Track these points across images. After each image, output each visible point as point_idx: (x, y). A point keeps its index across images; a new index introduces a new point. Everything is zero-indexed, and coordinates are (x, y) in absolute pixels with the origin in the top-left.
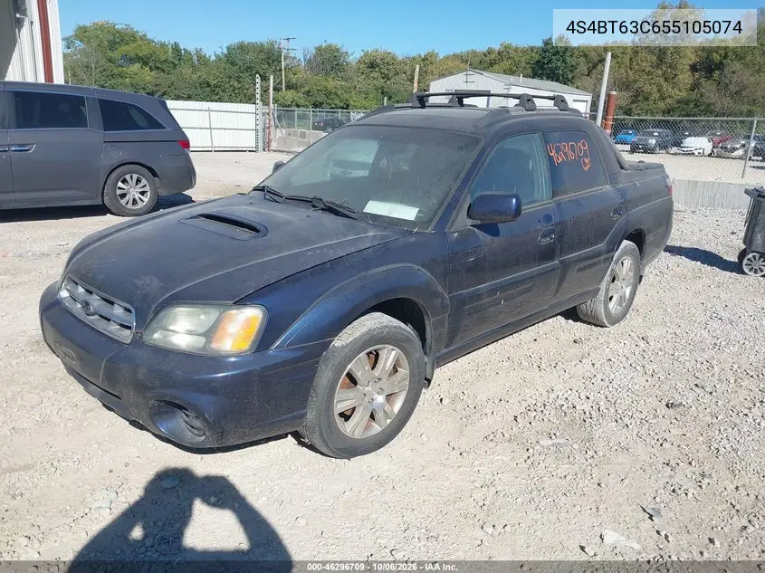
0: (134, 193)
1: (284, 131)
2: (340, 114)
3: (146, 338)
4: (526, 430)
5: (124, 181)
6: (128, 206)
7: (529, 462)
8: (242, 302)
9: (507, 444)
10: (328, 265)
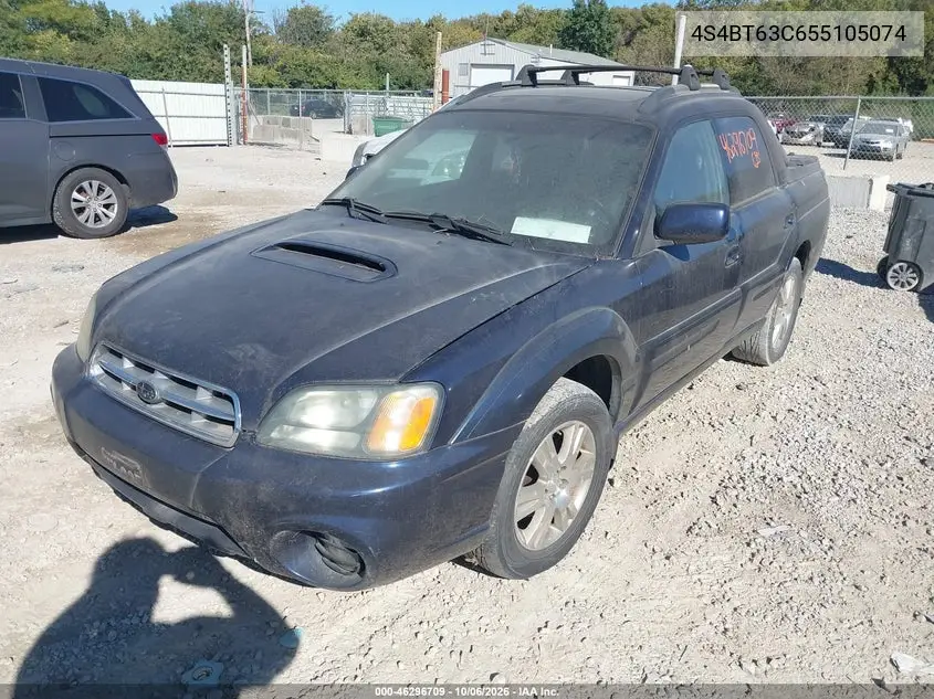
0: (95, 206)
1: (260, 117)
2: (325, 95)
3: (261, 438)
4: (732, 515)
5: (81, 191)
6: (88, 225)
7: (757, 560)
8: (411, 378)
9: (718, 537)
10: (507, 317)
